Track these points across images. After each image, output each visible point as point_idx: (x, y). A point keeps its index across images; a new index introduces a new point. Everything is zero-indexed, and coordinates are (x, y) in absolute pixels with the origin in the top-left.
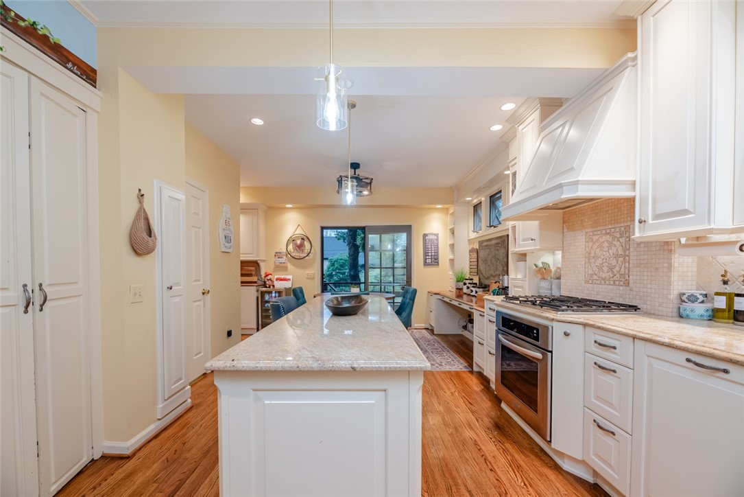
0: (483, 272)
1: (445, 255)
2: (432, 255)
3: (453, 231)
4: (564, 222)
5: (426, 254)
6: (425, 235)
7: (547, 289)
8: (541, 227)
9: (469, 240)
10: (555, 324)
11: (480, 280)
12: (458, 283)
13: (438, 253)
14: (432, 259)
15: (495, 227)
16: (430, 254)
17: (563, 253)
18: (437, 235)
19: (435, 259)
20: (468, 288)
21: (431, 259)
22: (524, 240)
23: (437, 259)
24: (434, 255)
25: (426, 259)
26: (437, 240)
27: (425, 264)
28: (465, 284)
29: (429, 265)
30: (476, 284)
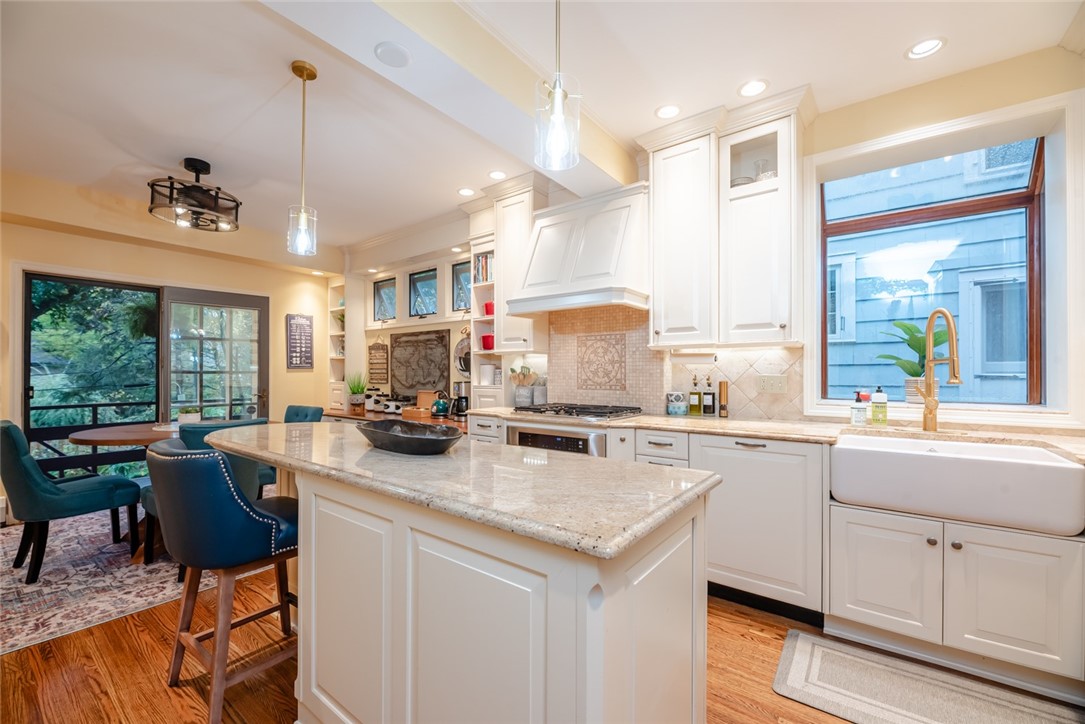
0: (403, 379)
1: (324, 351)
2: (301, 351)
3: (341, 319)
4: (551, 323)
5: (290, 349)
6: (289, 318)
7: (527, 397)
9: (366, 331)
10: (608, 432)
11: (393, 390)
12: (355, 396)
13: (311, 348)
14: (302, 359)
15: (421, 317)
16: (298, 350)
17: (549, 356)
18: (310, 319)
19: (307, 358)
20: (377, 402)
21: (301, 357)
22: (506, 340)
23: (311, 358)
24: (306, 352)
25: (292, 357)
26: (311, 326)
27: (290, 365)
28: (369, 397)
29: (298, 367)
30: (387, 396)
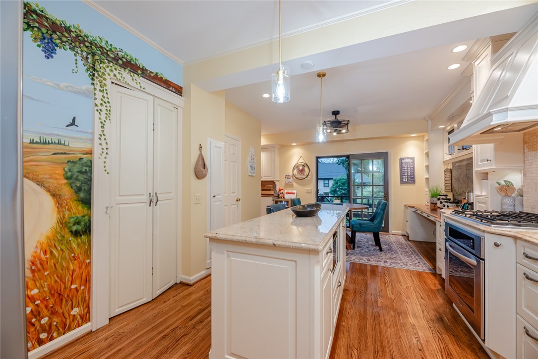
0: (456, 189)
1: (421, 174)
2: (408, 175)
3: (427, 154)
4: (525, 142)
5: (402, 174)
6: (401, 159)
7: (511, 206)
8: (496, 149)
9: (444, 162)
10: (486, 235)
11: (453, 196)
12: (433, 198)
13: (414, 173)
14: (409, 178)
15: (466, 149)
16: (406, 174)
17: (524, 171)
18: (413, 159)
19: (411, 178)
20: (441, 203)
21: (408, 178)
22: (482, 161)
23: (414, 178)
24: (411, 175)
25: (403, 178)
26: (413, 162)
27: (402, 182)
28: (439, 199)
29: (406, 183)
30: (449, 199)
